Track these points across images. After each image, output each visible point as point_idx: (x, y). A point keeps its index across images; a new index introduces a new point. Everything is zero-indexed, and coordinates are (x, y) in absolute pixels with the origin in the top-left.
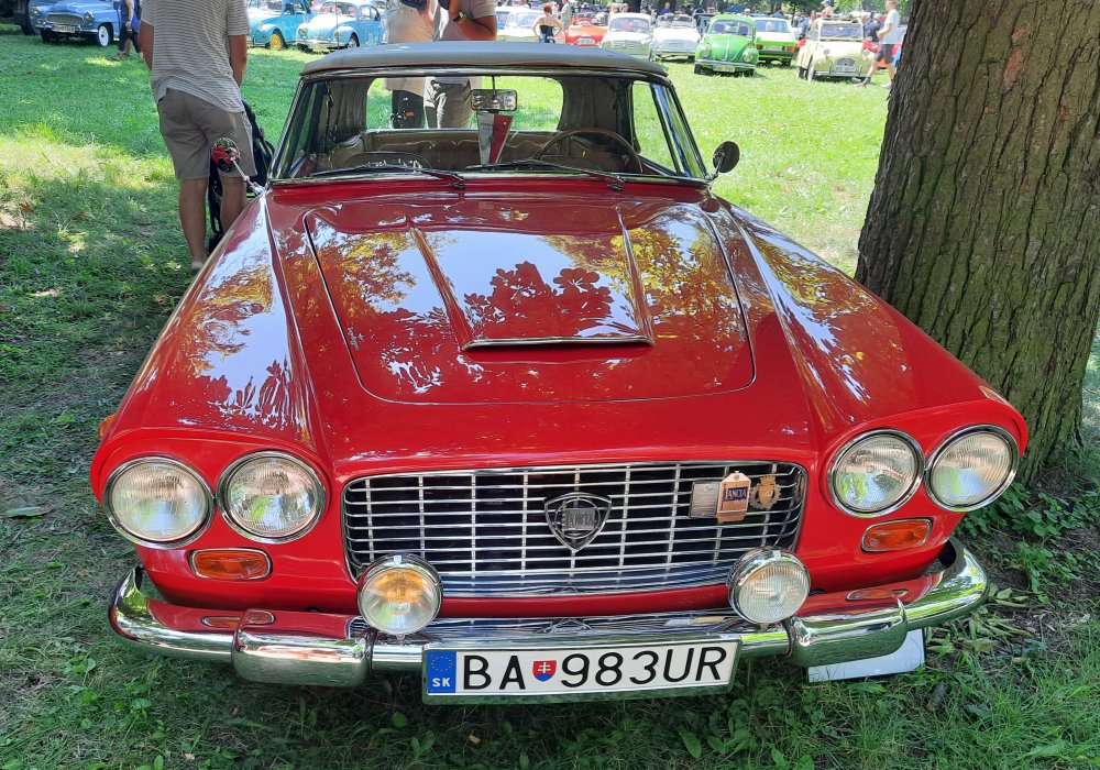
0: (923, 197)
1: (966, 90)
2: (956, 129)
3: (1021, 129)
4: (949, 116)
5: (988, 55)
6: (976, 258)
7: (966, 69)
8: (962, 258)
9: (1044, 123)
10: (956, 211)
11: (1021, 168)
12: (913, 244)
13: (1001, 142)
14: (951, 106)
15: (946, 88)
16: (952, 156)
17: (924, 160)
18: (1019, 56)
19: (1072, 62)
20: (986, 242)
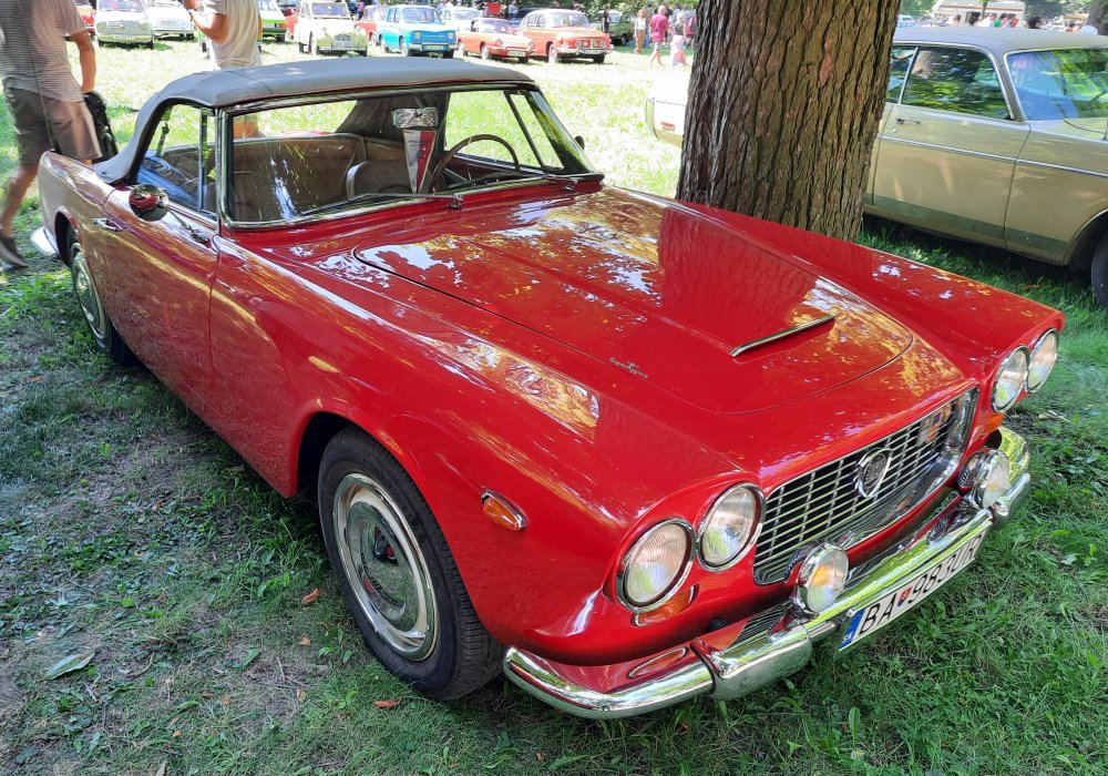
0: (765, 169)
1: (792, 86)
2: (787, 115)
3: (835, 113)
4: (779, 106)
5: (808, 59)
6: (814, 209)
7: (790, 70)
8: (804, 211)
9: (849, 106)
10: (796, 176)
11: (836, 141)
12: (760, 205)
13: (822, 123)
14: (780, 98)
15: (774, 84)
16: (787, 135)
17: (759, 140)
18: (828, 60)
19: (862, 63)
20: (819, 196)
